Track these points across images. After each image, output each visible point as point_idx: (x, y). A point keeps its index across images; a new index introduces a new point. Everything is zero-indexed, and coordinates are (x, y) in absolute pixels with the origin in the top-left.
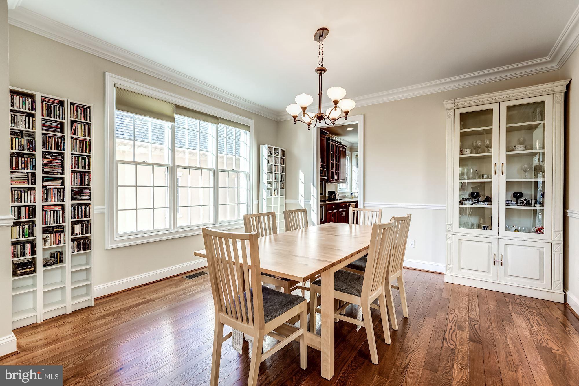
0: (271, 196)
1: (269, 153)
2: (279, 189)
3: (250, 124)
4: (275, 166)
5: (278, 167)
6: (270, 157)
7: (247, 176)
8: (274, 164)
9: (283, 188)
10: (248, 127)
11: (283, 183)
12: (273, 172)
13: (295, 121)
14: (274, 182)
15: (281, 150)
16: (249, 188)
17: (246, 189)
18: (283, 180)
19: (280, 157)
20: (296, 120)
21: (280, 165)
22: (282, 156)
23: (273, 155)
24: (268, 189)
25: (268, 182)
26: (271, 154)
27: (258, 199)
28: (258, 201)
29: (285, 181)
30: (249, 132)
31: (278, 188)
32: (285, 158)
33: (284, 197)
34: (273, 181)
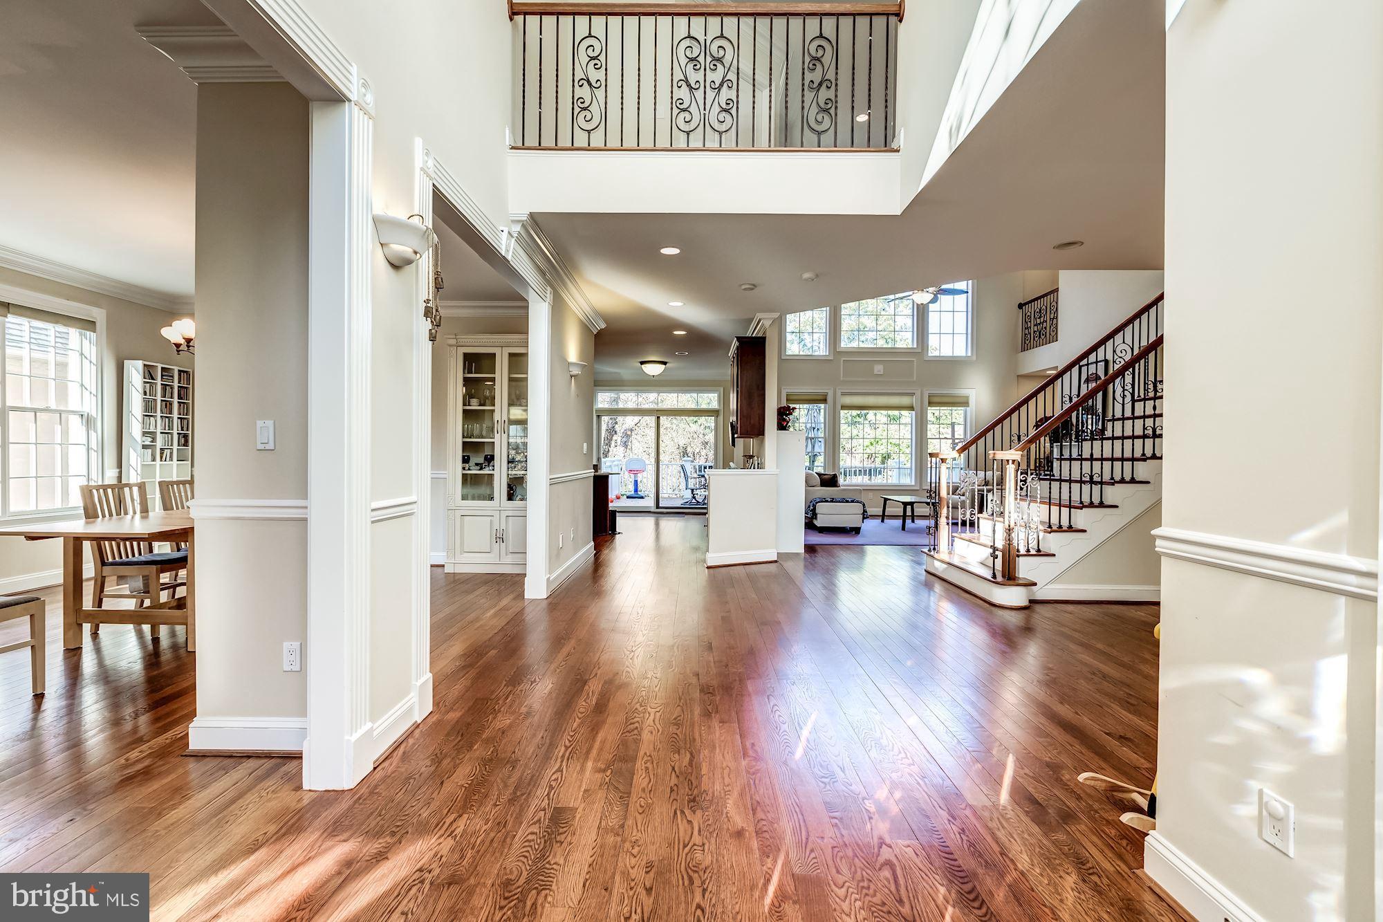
0: (154, 460)
1: (146, 375)
2: (175, 447)
3: (95, 318)
4: (164, 403)
5: (171, 404)
6: (148, 385)
7: (88, 421)
8: (159, 398)
9: (186, 444)
10: (90, 325)
11: (186, 436)
12: (159, 414)
13: (178, 351)
14: (161, 433)
15: (179, 371)
16: (94, 445)
17: (84, 449)
18: (185, 429)
19: (176, 385)
20: (180, 349)
21: (176, 400)
22: (182, 382)
23: (159, 381)
24: (144, 447)
25: (144, 434)
26: (153, 379)
27: (120, 466)
28: (118, 470)
29: (190, 432)
30: (92, 333)
31: (172, 445)
32: (191, 386)
33: (189, 462)
34: (159, 430)
